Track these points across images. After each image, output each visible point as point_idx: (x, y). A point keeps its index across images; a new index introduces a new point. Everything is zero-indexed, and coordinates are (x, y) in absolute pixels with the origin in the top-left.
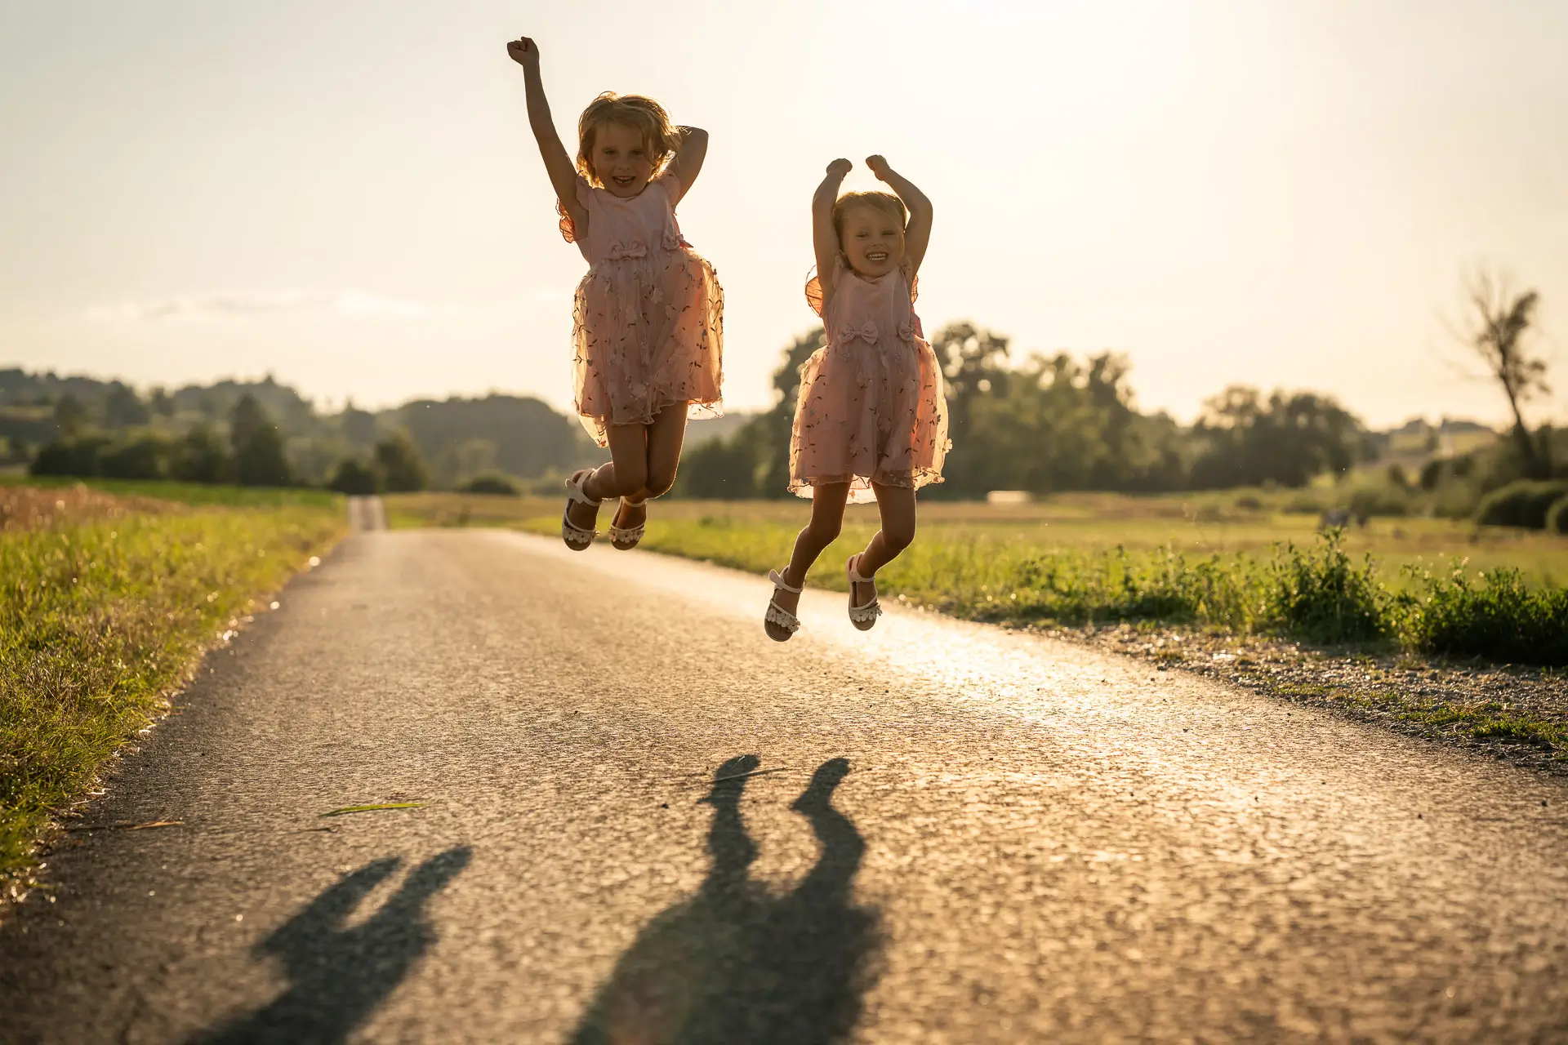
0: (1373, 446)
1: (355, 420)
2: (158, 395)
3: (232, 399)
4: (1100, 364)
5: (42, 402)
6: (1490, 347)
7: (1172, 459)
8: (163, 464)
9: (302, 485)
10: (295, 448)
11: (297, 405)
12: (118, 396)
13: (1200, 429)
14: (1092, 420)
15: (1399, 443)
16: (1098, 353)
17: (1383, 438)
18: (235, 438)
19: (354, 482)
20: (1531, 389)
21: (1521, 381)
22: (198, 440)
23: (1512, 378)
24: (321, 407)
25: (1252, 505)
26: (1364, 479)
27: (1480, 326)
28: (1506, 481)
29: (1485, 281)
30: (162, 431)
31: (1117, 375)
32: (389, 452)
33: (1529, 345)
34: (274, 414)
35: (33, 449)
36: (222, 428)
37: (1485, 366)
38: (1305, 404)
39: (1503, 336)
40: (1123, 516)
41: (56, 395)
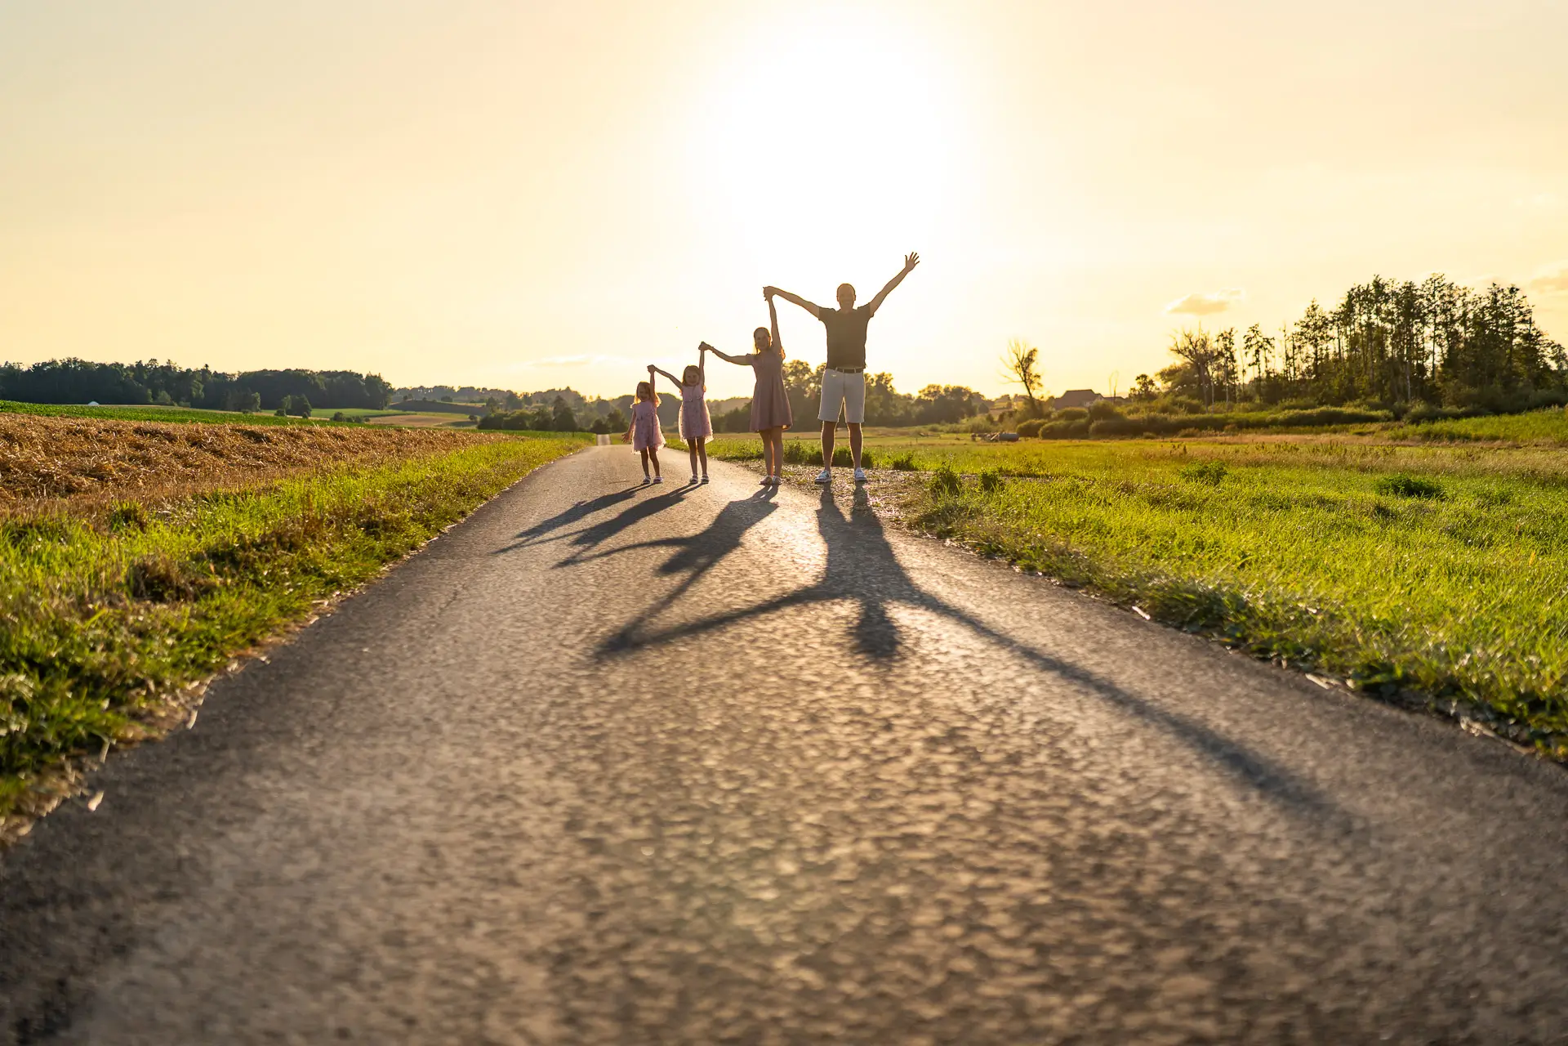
0: (986, 406)
1: (601, 403)
2: (526, 396)
3: (554, 398)
4: (881, 377)
5: (481, 401)
6: (1020, 370)
7: (908, 413)
8: (528, 424)
9: (581, 430)
10: (578, 416)
11: (579, 399)
12: (511, 396)
13: (919, 401)
14: (877, 399)
15: (998, 405)
16: (879, 373)
17: (990, 402)
18: (555, 413)
19: (600, 429)
20: (1035, 385)
21: (1032, 382)
22: (541, 413)
23: (1027, 380)
24: (588, 400)
25: (934, 430)
26: (979, 419)
27: (1016, 362)
28: (1026, 420)
29: (1017, 345)
30: (528, 410)
31: (888, 381)
32: (613, 417)
33: (1034, 368)
34: (570, 402)
35: (479, 418)
36: (551, 409)
37: (1018, 378)
38: (959, 392)
39: (1025, 365)
40: (886, 435)
41: (487, 397)
